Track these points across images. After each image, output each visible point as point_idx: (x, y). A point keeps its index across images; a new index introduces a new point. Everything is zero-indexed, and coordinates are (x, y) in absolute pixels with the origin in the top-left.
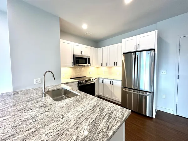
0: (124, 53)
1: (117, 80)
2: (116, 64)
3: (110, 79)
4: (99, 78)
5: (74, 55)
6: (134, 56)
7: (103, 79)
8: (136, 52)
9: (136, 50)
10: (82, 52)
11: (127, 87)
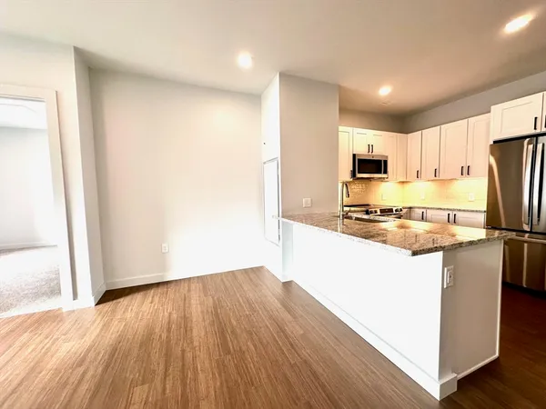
0: (495, 142)
1: (473, 211)
2: (465, 171)
3: (448, 209)
4: (410, 208)
5: (354, 155)
6: (531, 147)
7: (424, 211)
8: (537, 136)
9: (538, 131)
10: (370, 148)
11: (504, 226)
